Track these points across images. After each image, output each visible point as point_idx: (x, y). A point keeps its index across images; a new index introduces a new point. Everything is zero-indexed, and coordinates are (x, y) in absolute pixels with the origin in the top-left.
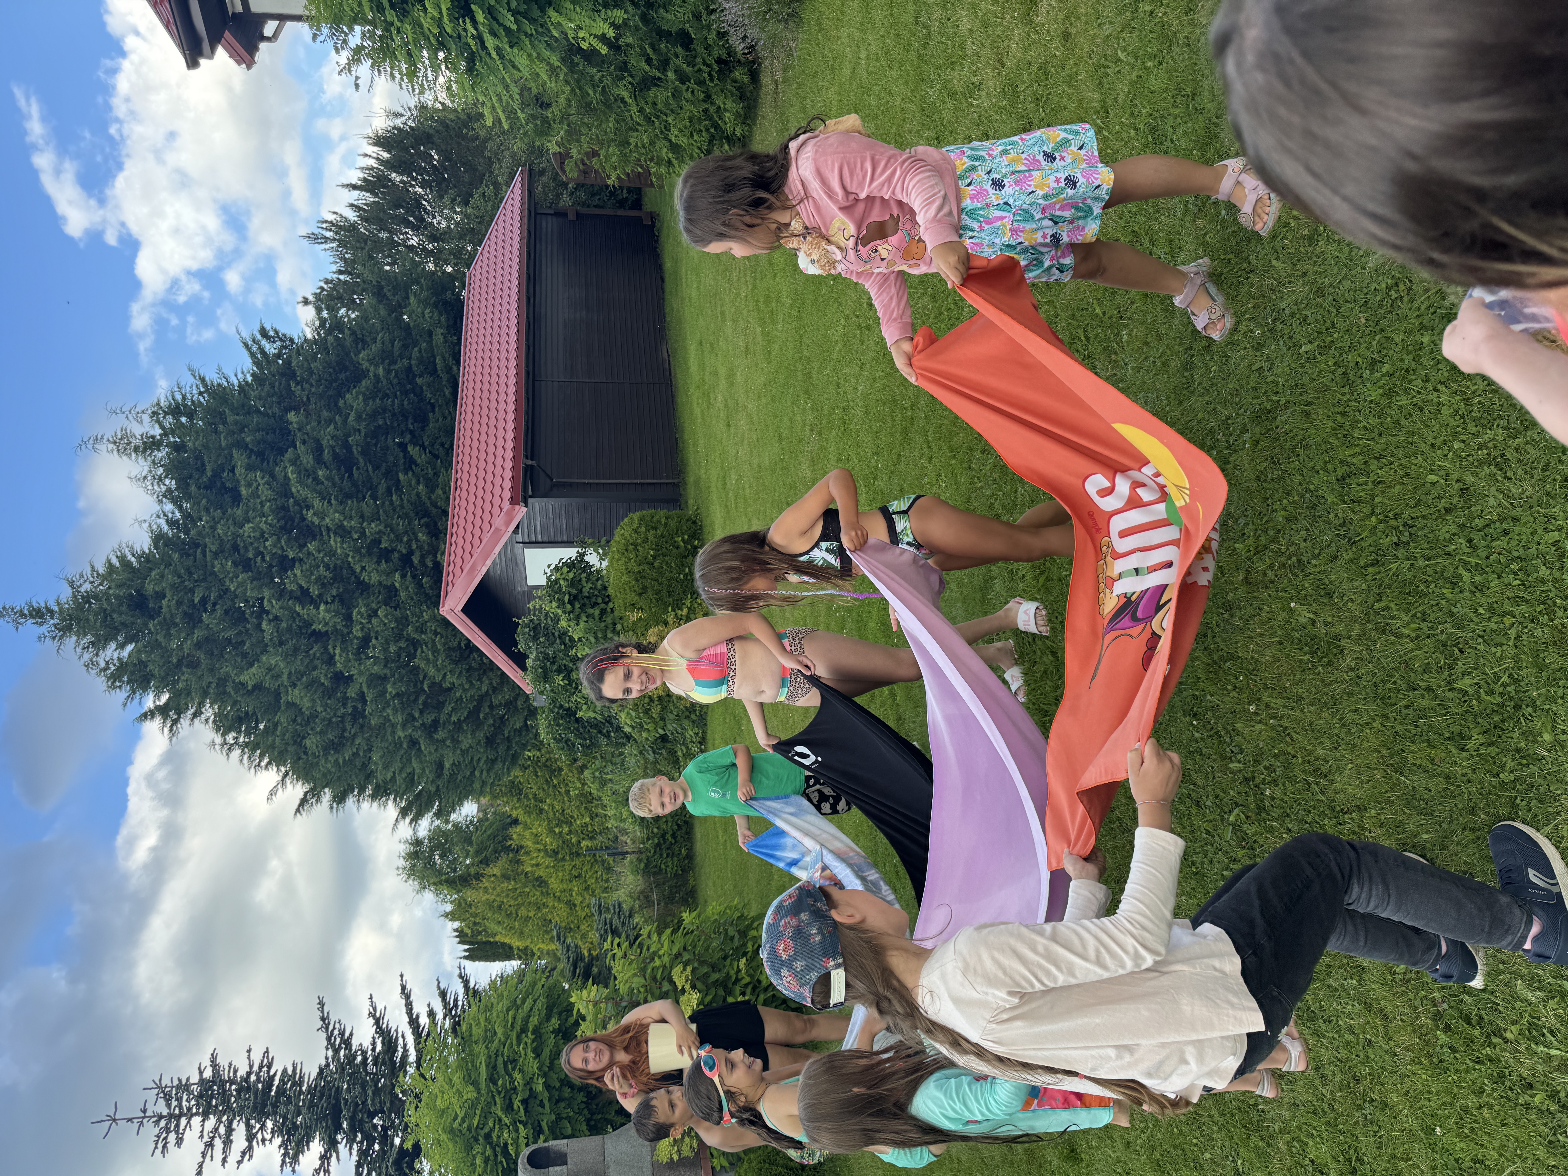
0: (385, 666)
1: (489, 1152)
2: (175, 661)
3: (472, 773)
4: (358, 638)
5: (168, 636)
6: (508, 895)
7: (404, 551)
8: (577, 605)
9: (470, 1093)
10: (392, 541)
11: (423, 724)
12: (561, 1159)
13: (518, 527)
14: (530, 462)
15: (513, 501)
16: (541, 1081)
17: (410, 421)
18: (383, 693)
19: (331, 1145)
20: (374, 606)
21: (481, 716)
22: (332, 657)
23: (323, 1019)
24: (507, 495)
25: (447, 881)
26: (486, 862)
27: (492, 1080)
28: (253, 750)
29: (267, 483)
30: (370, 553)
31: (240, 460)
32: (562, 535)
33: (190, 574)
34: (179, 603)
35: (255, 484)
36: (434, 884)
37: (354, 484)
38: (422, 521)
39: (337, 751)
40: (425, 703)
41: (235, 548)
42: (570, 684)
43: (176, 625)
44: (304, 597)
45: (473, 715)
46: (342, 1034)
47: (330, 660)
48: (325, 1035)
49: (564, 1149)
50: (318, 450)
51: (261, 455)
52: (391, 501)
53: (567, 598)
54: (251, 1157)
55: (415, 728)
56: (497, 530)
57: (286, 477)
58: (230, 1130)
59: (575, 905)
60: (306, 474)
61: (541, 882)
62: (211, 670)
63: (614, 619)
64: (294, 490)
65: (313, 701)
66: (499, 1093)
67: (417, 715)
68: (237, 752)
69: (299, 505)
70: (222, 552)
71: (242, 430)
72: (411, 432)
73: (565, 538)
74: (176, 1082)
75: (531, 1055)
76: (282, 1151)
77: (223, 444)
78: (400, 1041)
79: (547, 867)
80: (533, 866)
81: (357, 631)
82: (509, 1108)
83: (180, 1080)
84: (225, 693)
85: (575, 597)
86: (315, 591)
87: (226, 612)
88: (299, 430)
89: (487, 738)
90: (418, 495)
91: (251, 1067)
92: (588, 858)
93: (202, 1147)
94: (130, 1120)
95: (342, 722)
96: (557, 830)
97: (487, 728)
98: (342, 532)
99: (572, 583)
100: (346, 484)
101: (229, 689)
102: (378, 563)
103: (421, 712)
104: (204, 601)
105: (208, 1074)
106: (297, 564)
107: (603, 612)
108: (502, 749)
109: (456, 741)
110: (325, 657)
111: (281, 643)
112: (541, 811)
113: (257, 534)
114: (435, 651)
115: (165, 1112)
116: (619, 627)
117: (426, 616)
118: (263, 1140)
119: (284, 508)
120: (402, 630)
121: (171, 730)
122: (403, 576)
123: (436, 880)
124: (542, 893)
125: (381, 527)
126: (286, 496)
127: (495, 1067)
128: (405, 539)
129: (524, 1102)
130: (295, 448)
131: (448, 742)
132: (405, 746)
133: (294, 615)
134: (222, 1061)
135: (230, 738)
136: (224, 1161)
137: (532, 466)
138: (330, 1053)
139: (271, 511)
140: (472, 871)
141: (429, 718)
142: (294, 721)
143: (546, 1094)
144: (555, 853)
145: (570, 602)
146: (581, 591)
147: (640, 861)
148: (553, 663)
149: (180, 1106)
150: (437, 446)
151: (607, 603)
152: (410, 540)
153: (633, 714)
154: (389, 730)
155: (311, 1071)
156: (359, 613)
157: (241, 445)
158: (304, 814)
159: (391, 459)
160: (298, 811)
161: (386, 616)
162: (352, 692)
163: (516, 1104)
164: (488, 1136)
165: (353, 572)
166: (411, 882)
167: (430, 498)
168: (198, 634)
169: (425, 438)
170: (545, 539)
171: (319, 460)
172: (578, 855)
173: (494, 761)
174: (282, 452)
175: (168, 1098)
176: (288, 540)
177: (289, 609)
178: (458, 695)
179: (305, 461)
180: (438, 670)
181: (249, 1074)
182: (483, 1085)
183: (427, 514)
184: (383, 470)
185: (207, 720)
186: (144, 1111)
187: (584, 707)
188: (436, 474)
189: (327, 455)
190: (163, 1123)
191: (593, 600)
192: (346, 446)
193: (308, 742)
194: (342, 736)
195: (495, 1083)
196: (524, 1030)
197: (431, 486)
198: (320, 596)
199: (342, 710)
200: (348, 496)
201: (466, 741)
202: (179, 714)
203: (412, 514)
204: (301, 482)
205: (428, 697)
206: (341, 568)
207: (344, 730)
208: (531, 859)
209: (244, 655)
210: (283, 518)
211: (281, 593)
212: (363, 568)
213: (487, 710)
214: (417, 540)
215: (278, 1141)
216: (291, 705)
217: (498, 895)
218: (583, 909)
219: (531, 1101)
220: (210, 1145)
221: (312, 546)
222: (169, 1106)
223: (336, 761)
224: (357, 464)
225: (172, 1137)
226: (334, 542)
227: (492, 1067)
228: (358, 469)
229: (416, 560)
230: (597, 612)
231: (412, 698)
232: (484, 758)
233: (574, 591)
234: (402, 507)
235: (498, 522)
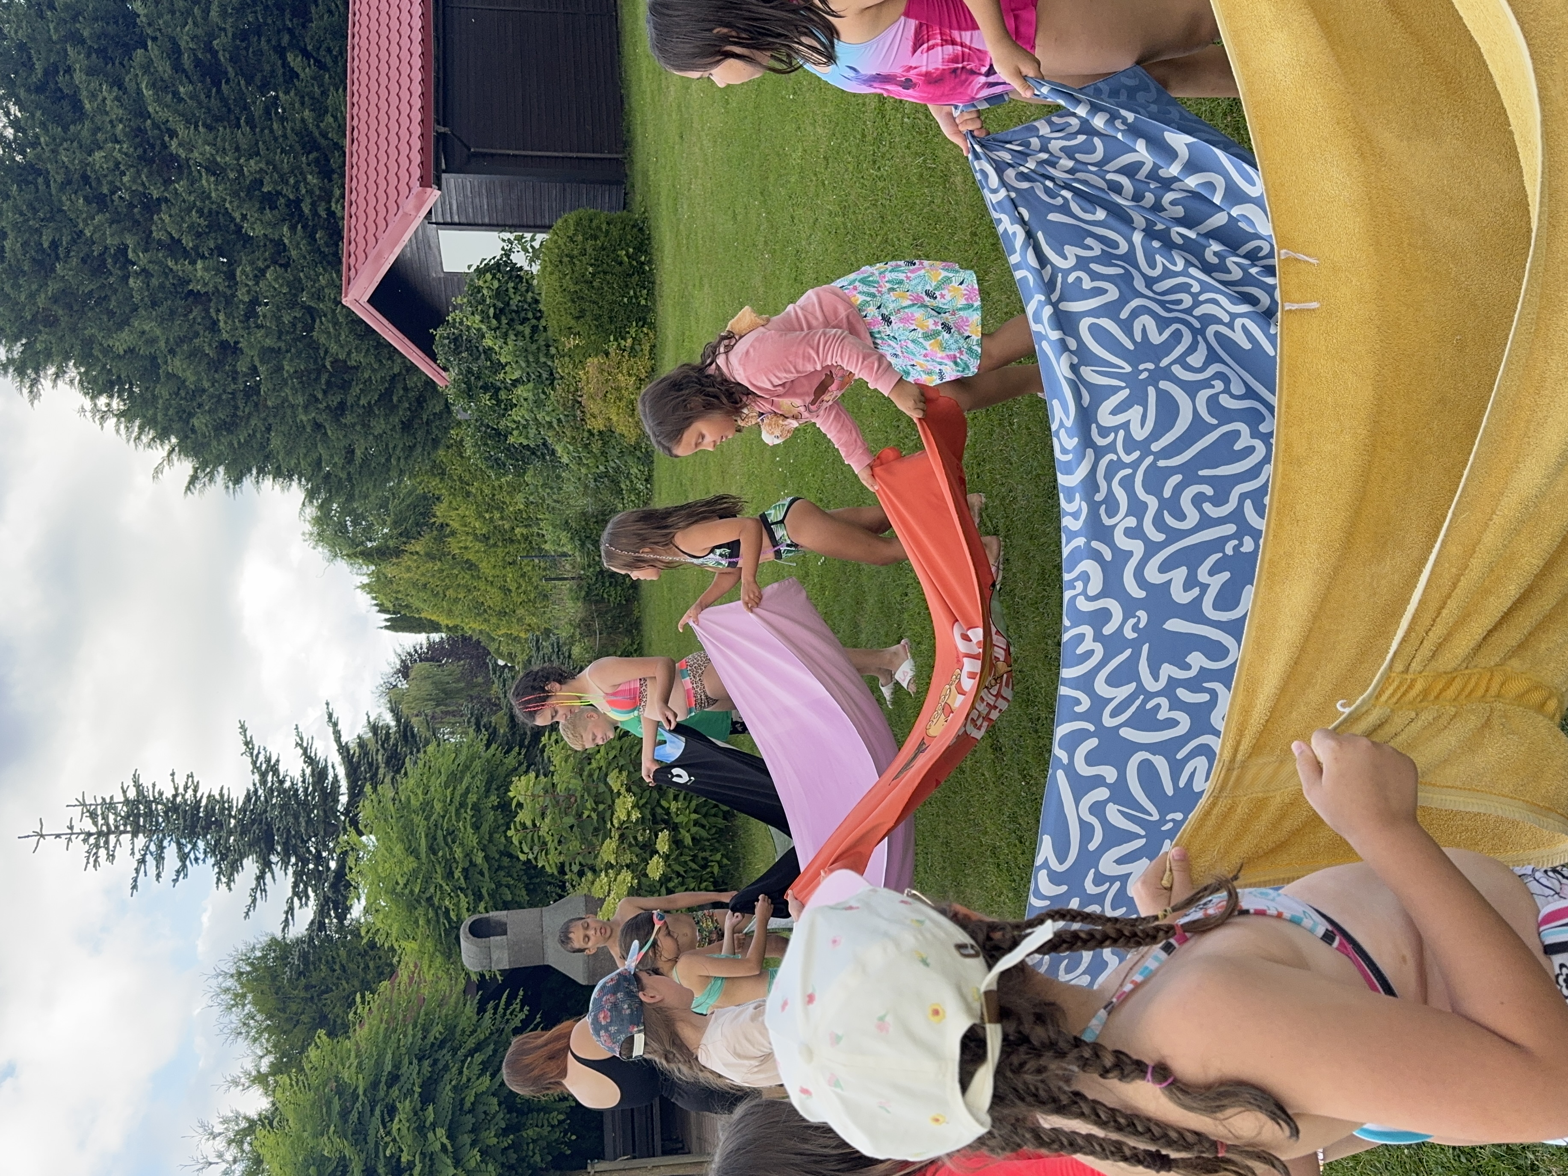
0: (279, 338)
1: (431, 914)
2: (29, 318)
3: (388, 460)
4: (244, 303)
5: (16, 286)
6: (433, 576)
7: (291, 197)
8: (504, 321)
9: (411, 863)
10: (275, 183)
11: (328, 407)
12: (501, 929)
13: (430, 212)
14: (442, 129)
15: (424, 182)
16: (481, 854)
17: (288, 16)
18: (280, 368)
19: (267, 865)
20: (260, 264)
21: (395, 399)
22: (215, 323)
23: (247, 744)
24: (417, 173)
25: (362, 553)
26: (407, 536)
27: (432, 850)
28: (131, 420)
29: (117, 99)
30: (250, 197)
31: (76, 57)
32: (483, 217)
33: (35, 211)
34: (25, 244)
35: (100, 98)
36: (348, 555)
37: (224, 100)
38: (311, 157)
39: (230, 432)
40: (328, 383)
41: (85, 178)
42: (498, 404)
43: (24, 273)
44: (174, 247)
45: (386, 396)
46: (268, 760)
47: (214, 326)
48: (250, 760)
49: (504, 920)
50: (174, 52)
51: (102, 52)
52: (272, 131)
53: (491, 311)
54: (186, 875)
55: (320, 411)
56: (406, 214)
57: (139, 92)
58: (161, 847)
59: (510, 591)
60: (161, 86)
61: (471, 566)
62: (73, 330)
63: (546, 340)
64: (150, 109)
65: (197, 373)
66: (440, 863)
67: (320, 396)
68: (112, 421)
69: (159, 128)
70: (69, 182)
71: (75, 19)
72: (290, 31)
73: (487, 221)
74: (99, 801)
75: (470, 830)
76: (216, 870)
77: (54, 38)
78: (330, 770)
79: (477, 552)
80: (461, 548)
81: (242, 295)
82: (449, 875)
83: (104, 799)
84: (91, 355)
85: (502, 311)
86: (188, 242)
87: (84, 261)
88: (149, 25)
89: (403, 422)
90: (303, 120)
91: (176, 789)
92: (523, 546)
93: (135, 865)
94: (58, 836)
95: (234, 398)
96: (487, 516)
97: (402, 413)
98: (214, 169)
99: (499, 294)
100: (214, 103)
101: (95, 352)
102: (262, 210)
103: (325, 392)
104: (54, 245)
105: (132, 794)
106: (164, 206)
107: (535, 329)
108: (420, 434)
109: (366, 426)
110: (208, 323)
111: (154, 304)
112: (468, 494)
113: (111, 164)
114: (336, 323)
115: (93, 830)
116: (553, 351)
117: (323, 281)
118: (196, 859)
119: (139, 131)
120: (295, 295)
121: (31, 392)
122: (293, 228)
123: (350, 552)
124: (472, 576)
125: (263, 165)
126: (141, 115)
127: (435, 838)
128: (292, 181)
129: (465, 871)
130: (146, 50)
131: (358, 428)
132: (308, 430)
133: (167, 272)
134: (146, 782)
135: (102, 400)
136: (158, 876)
137: (445, 134)
138: (257, 777)
139: (126, 135)
140: (391, 543)
141: (335, 400)
142: (177, 394)
143: (486, 865)
144: (486, 538)
145: (495, 316)
146: (508, 304)
147: (580, 587)
148: (478, 378)
149: (108, 825)
150: (323, 52)
151: (538, 319)
152: (297, 182)
153: (571, 448)
154: (289, 412)
155: (238, 796)
156: (243, 272)
157: (77, 39)
158: (196, 492)
159: (267, 68)
160: (188, 488)
161: (276, 280)
162: (242, 367)
163: (457, 874)
164: (429, 899)
165: (233, 219)
166: (320, 549)
167: (318, 127)
168: (53, 287)
169: (307, 40)
170: (463, 220)
171: (177, 67)
172: (512, 541)
173: (412, 448)
174: (128, 51)
175: (93, 815)
176: (150, 174)
177: (160, 263)
178: (366, 376)
179: (160, 69)
180: (342, 347)
181: (175, 796)
182: (423, 855)
183: (316, 147)
184: (258, 80)
185: (72, 381)
186: (71, 828)
187: (515, 433)
188: (324, 93)
189: (186, 60)
190: (92, 840)
191: (523, 315)
192: (209, 48)
193: (195, 421)
194: (235, 415)
195: (435, 853)
196: (462, 805)
197: (320, 111)
198: (196, 248)
199: (233, 386)
200: (218, 119)
201: (379, 426)
202: (37, 371)
203: (298, 147)
204: (158, 100)
205: (331, 375)
206: (218, 213)
207: (236, 408)
208: (459, 542)
209: (111, 314)
210: (141, 145)
211: (147, 243)
212: (244, 217)
213: (401, 392)
214: (307, 183)
215: (211, 861)
216: (170, 376)
217: (423, 575)
218: (519, 594)
219: (471, 870)
220: (142, 861)
221: (180, 186)
222: (95, 824)
223: (231, 444)
224: (226, 73)
225: (102, 852)
226: (206, 182)
227: (432, 838)
228: (227, 82)
229: (306, 209)
230: (527, 331)
231: (313, 376)
232: (401, 446)
233: (500, 305)
234: (285, 136)
235: (408, 205)
